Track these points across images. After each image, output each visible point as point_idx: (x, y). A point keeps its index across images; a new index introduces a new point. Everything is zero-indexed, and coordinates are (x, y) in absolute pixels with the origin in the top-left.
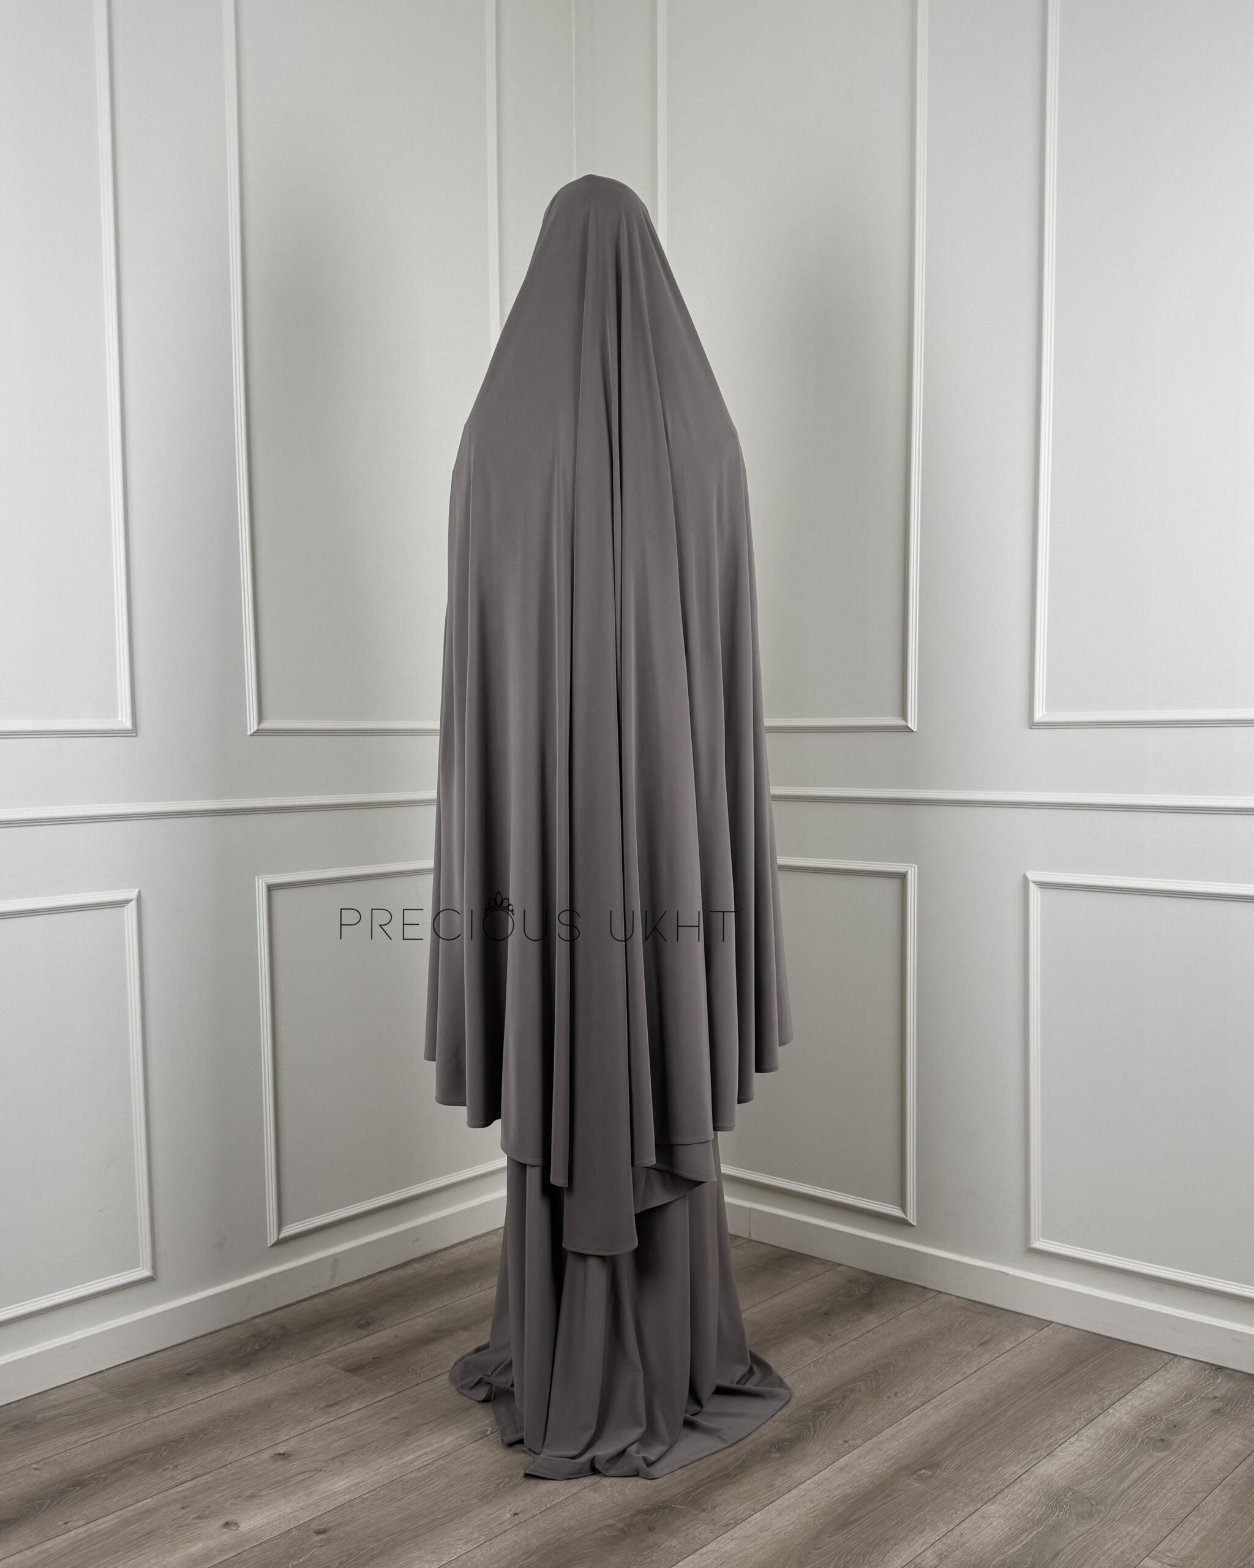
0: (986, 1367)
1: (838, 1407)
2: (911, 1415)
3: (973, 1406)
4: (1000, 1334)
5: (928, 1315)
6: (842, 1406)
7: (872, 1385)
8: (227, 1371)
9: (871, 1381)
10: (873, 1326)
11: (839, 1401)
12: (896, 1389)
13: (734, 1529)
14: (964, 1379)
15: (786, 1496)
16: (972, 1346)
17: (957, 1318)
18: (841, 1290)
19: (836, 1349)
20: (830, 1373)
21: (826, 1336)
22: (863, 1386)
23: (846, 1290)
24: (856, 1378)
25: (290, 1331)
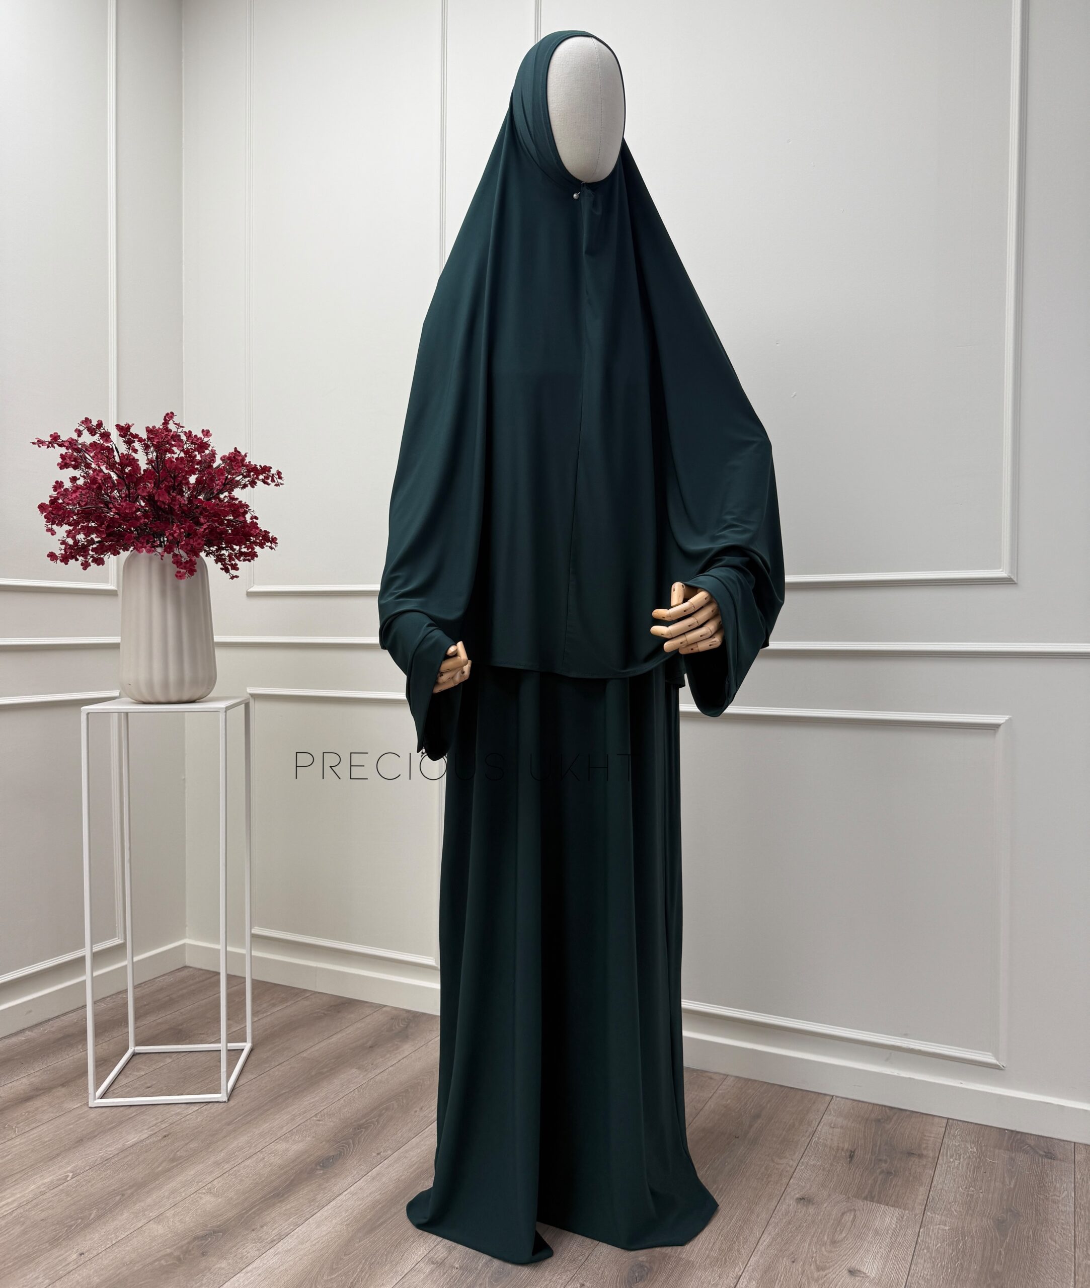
1: (374, 1124)
6: (378, 1123)
7: (403, 1103)
9: (403, 1099)
10: (407, 1054)
11: (376, 1118)
12: (422, 1104)
13: (278, 1244)
15: (326, 1208)
18: (385, 1027)
19: (376, 1075)
20: (370, 1095)
21: (369, 1065)
22: (395, 1104)
23: (389, 1026)
24: (391, 1098)
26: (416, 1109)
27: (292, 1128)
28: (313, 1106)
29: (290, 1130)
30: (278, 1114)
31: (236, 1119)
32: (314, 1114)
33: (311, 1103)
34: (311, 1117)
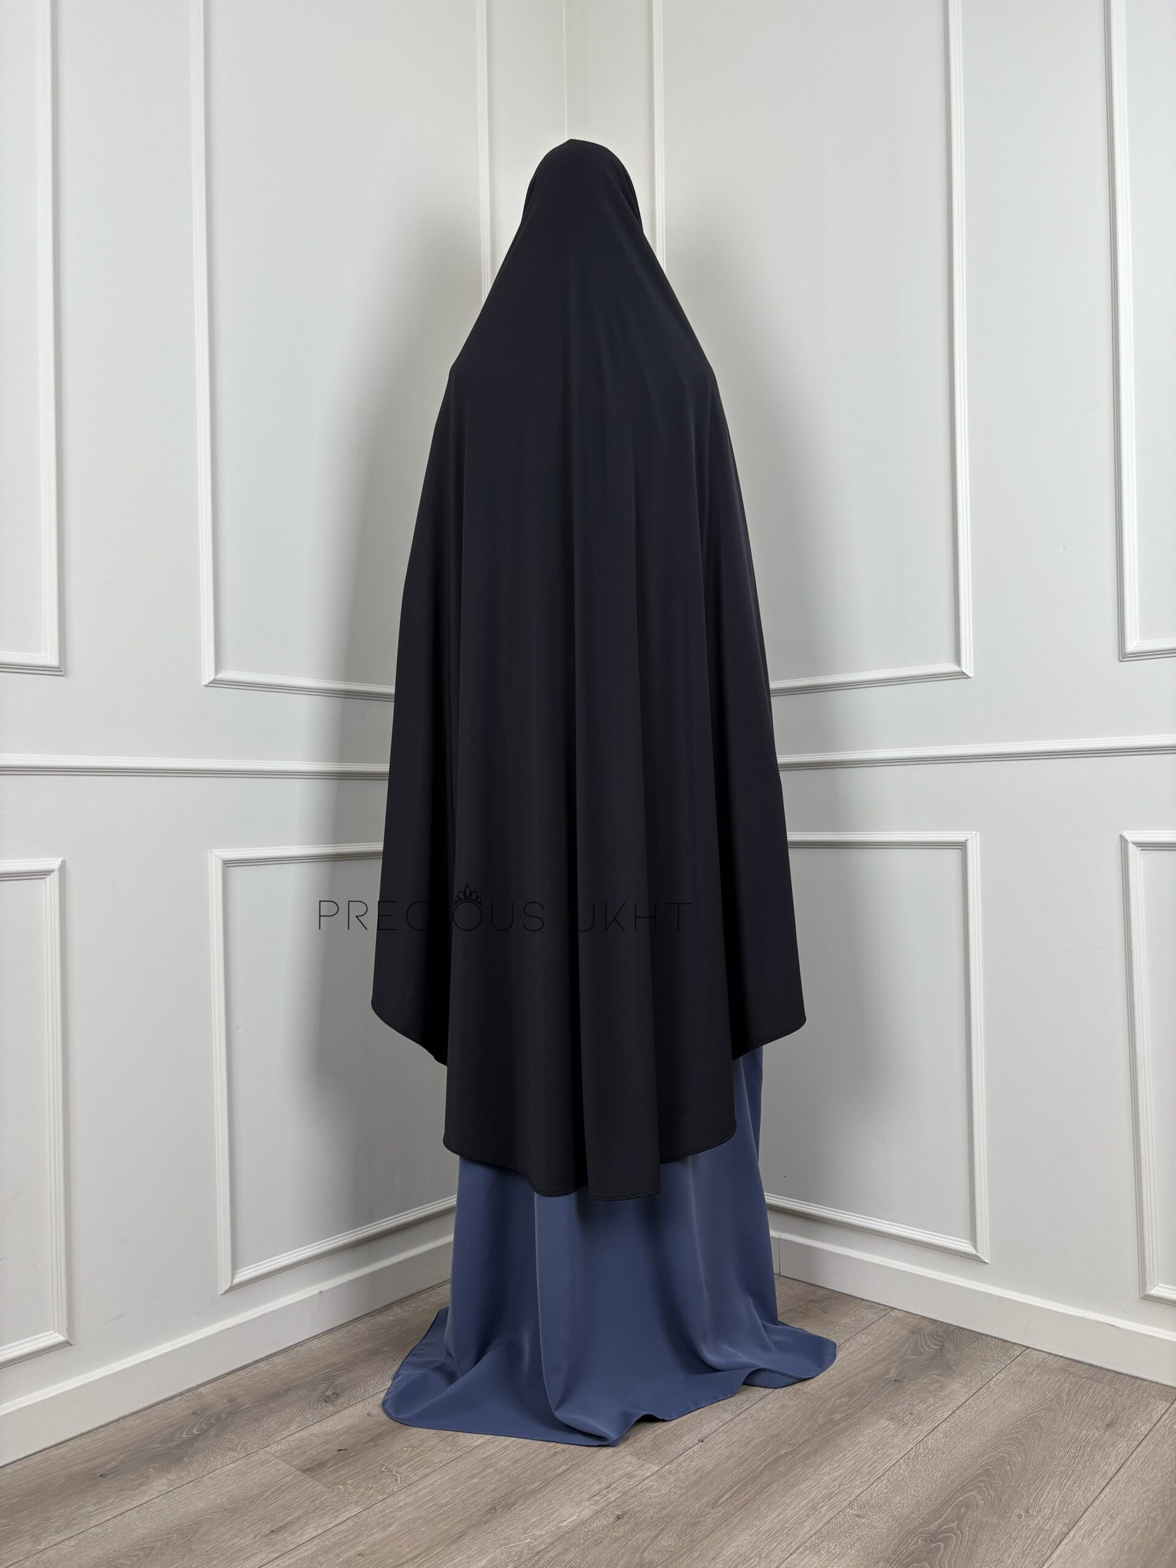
0: (1129, 1463)
1: (954, 1534)
2: (1061, 1548)
3: (1140, 1530)
4: (1124, 1408)
5: (1024, 1382)
6: (962, 1533)
7: (991, 1496)
8: (152, 1470)
9: (988, 1489)
10: (962, 1399)
11: (956, 1523)
12: (1025, 1502)
14: (1108, 1483)
16: (1097, 1428)
17: (1062, 1385)
18: (907, 1345)
19: (926, 1436)
20: (929, 1475)
21: (907, 1415)
22: (979, 1497)
23: (912, 1345)
24: (965, 1485)
25: (241, 1406)
26: (1017, 1511)
27: (820, 1526)
28: (839, 1486)
29: (817, 1528)
30: (787, 1496)
31: (722, 1496)
32: (846, 1503)
33: (836, 1480)
34: (843, 1507)
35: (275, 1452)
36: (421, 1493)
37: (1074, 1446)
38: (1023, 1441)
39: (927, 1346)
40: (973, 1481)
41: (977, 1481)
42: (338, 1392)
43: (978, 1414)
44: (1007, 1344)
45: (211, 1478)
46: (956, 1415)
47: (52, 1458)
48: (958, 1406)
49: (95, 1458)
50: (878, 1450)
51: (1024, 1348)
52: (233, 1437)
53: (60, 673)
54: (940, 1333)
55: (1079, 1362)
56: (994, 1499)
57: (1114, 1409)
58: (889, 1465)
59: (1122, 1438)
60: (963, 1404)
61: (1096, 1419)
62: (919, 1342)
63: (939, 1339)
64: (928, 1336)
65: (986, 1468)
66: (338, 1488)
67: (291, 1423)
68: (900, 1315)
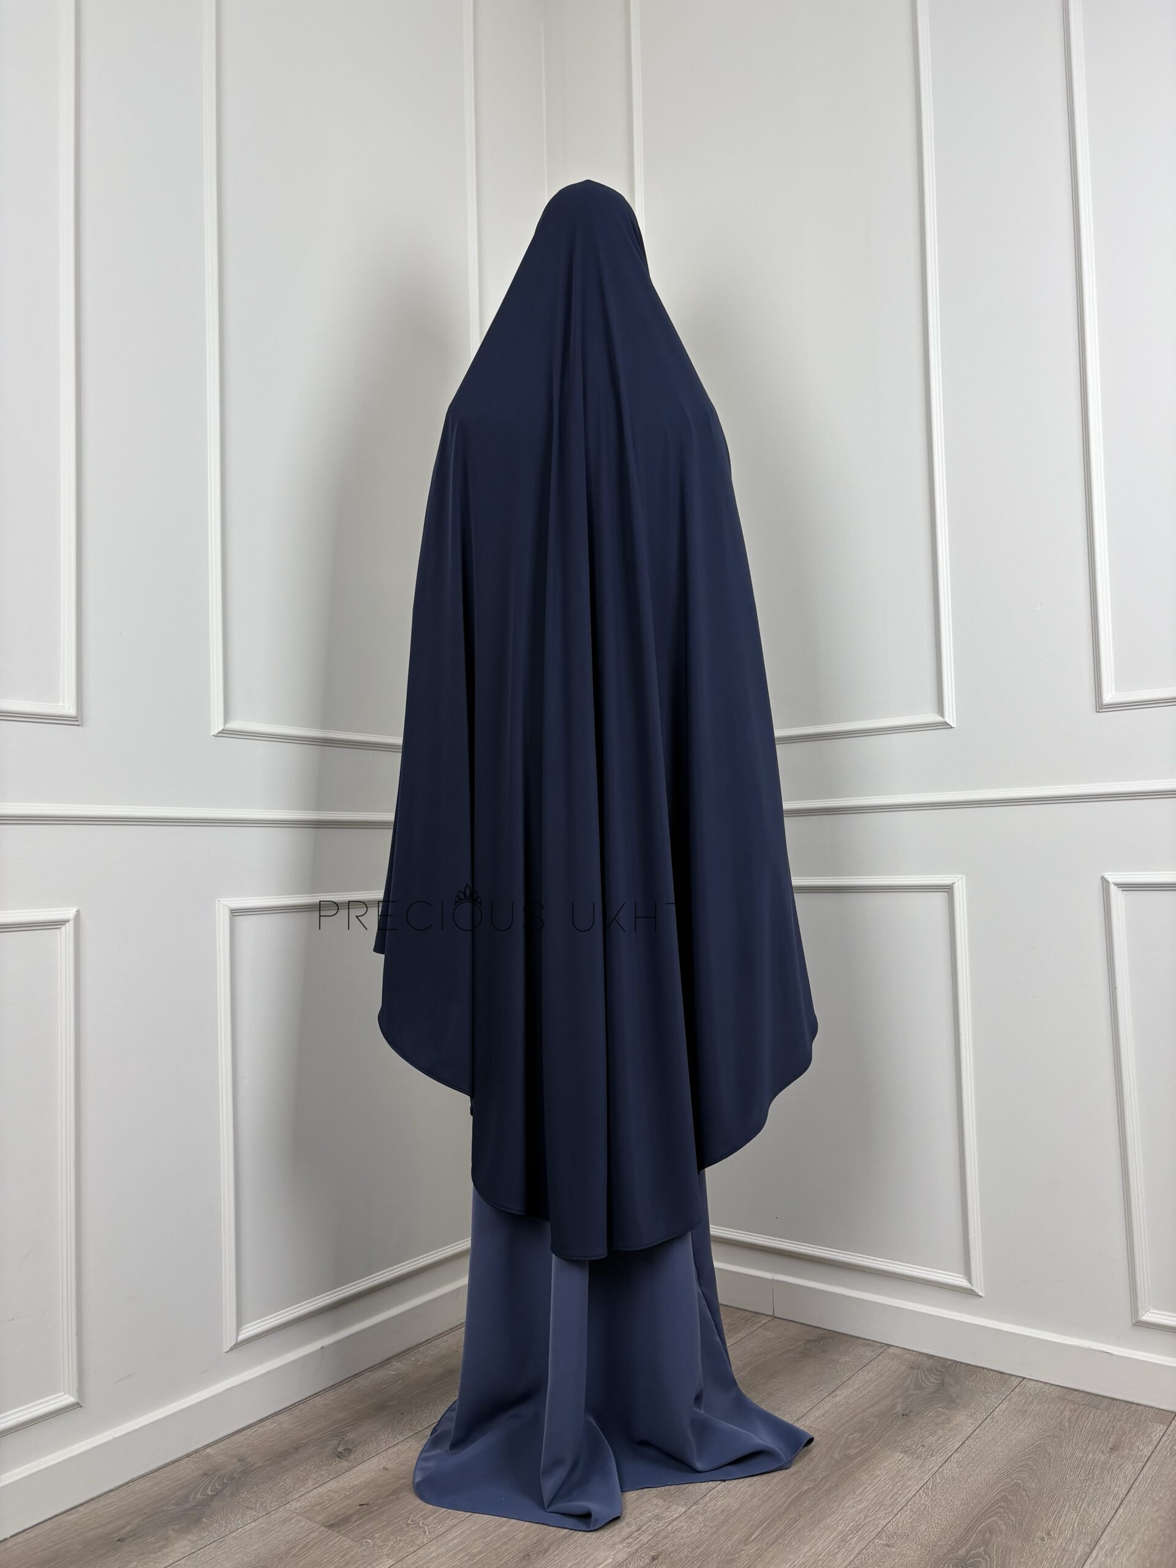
0: (1137, 1484)
1: (983, 1558)
3: (1158, 1548)
4: (1124, 1433)
5: (1026, 1411)
6: (990, 1557)
7: (1012, 1521)
8: (171, 1532)
9: (1008, 1514)
10: (970, 1430)
11: (982, 1548)
12: (1046, 1525)
14: (1120, 1504)
16: (1102, 1453)
17: (1062, 1413)
18: (909, 1381)
19: (941, 1467)
20: (949, 1503)
21: (920, 1447)
22: (1001, 1523)
23: (913, 1380)
24: (986, 1511)
25: (252, 1466)
26: (1039, 1534)
27: (852, 1557)
28: (865, 1518)
30: (816, 1530)
31: (753, 1533)
32: (874, 1534)
33: (861, 1512)
34: (872, 1537)
35: (295, 1509)
36: (450, 1545)
37: (1083, 1469)
38: (1034, 1468)
39: (928, 1381)
40: (994, 1506)
41: (995, 1507)
42: (350, 1448)
43: (987, 1444)
44: (1005, 1376)
45: (234, 1538)
46: (966, 1445)
47: (63, 1524)
48: (967, 1437)
49: (109, 1523)
50: (897, 1482)
51: (1021, 1379)
52: (249, 1496)
53: (77, 723)
54: (939, 1368)
55: (1075, 1390)
56: (1016, 1523)
57: (1115, 1433)
58: (910, 1495)
59: (1127, 1461)
60: (971, 1434)
61: (1099, 1444)
62: (920, 1377)
63: (938, 1373)
64: (927, 1371)
65: (1002, 1494)
66: (368, 1542)
67: (307, 1480)
68: (897, 1351)
